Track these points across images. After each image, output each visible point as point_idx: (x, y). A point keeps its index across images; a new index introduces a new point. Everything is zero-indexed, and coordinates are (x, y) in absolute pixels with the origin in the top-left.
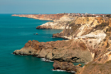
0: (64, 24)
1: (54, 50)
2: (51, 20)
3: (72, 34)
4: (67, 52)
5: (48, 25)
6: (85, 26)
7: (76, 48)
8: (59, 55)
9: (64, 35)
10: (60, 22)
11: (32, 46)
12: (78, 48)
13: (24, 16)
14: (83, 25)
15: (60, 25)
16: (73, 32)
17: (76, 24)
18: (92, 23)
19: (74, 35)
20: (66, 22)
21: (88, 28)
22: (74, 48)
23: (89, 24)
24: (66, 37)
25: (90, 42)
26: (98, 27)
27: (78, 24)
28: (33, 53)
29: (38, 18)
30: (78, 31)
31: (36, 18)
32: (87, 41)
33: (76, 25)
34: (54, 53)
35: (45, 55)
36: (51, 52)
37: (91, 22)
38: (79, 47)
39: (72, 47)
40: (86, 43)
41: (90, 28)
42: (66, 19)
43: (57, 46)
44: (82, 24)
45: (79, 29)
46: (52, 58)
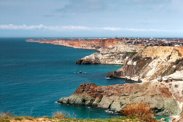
0: (120, 56)
1: (122, 98)
2: (94, 48)
3: (137, 73)
4: (142, 101)
5: (94, 58)
6: (159, 60)
7: (156, 95)
8: (130, 105)
9: (124, 74)
10: (113, 53)
11: (88, 92)
12: (159, 95)
13: (47, 42)
14: (155, 59)
15: (114, 57)
16: (139, 70)
17: (143, 57)
18: (170, 56)
19: (141, 75)
20: (123, 53)
21: (164, 64)
22: (153, 94)
23: (165, 58)
24: (128, 78)
25: (176, 86)
26: (180, 62)
27: (147, 58)
28: (89, 102)
29: (72, 46)
30: (148, 68)
31: (69, 46)
32: (170, 85)
33: (144, 59)
34: (124, 102)
35: (108, 105)
36: (116, 100)
37: (168, 54)
38: (159, 93)
39: (150, 94)
40: (170, 87)
41: (167, 64)
42: (123, 49)
43: (127, 92)
44: (153, 58)
45: (150, 65)
46: (121, 109)
